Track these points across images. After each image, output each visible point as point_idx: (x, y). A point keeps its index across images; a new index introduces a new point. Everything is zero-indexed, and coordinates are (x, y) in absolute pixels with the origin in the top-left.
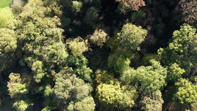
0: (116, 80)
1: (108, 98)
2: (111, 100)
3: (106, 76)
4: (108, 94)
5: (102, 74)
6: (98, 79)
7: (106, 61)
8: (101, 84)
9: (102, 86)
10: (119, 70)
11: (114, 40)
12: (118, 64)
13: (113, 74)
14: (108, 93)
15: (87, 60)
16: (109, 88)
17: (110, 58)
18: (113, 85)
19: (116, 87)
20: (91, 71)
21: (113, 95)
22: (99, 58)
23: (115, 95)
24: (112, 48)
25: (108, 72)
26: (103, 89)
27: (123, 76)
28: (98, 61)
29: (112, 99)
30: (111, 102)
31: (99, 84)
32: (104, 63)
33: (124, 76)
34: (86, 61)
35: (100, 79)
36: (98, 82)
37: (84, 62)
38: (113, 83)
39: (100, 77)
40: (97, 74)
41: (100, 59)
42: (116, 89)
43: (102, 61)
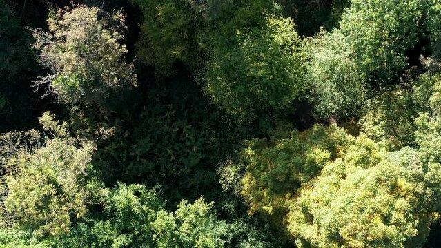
0: (321, 134)
1: (384, 233)
2: (403, 221)
3: (274, 159)
4: (365, 215)
5: (252, 170)
6: (259, 199)
7: (214, 115)
8: (292, 206)
9: (306, 210)
10: (288, 91)
11: (155, 19)
12: (261, 72)
13: (281, 125)
14: (362, 210)
15: (140, 187)
16: (336, 185)
17: (215, 88)
18: (333, 158)
19: (354, 153)
20: (200, 206)
21: (383, 195)
22: (180, 131)
23: (394, 188)
24: (183, 53)
25: (261, 137)
26: (326, 220)
27: (327, 90)
28: (188, 144)
29: (401, 216)
30: (409, 226)
31: (282, 213)
32: (216, 126)
33: (329, 88)
34: (137, 194)
35: (265, 193)
36: (268, 209)
37: (136, 209)
38: (327, 155)
39: (255, 188)
40: (234, 185)
41: (188, 131)
42: (364, 162)
43: (200, 129)
